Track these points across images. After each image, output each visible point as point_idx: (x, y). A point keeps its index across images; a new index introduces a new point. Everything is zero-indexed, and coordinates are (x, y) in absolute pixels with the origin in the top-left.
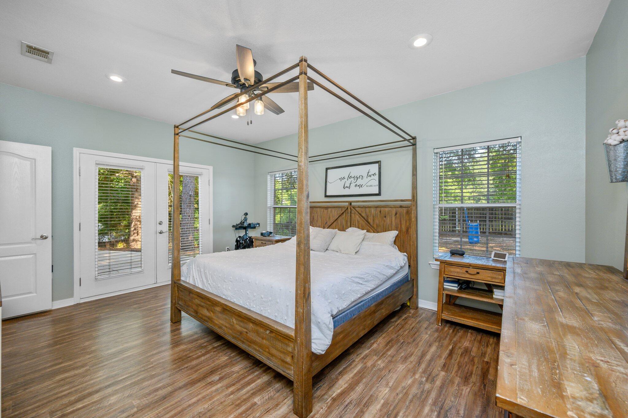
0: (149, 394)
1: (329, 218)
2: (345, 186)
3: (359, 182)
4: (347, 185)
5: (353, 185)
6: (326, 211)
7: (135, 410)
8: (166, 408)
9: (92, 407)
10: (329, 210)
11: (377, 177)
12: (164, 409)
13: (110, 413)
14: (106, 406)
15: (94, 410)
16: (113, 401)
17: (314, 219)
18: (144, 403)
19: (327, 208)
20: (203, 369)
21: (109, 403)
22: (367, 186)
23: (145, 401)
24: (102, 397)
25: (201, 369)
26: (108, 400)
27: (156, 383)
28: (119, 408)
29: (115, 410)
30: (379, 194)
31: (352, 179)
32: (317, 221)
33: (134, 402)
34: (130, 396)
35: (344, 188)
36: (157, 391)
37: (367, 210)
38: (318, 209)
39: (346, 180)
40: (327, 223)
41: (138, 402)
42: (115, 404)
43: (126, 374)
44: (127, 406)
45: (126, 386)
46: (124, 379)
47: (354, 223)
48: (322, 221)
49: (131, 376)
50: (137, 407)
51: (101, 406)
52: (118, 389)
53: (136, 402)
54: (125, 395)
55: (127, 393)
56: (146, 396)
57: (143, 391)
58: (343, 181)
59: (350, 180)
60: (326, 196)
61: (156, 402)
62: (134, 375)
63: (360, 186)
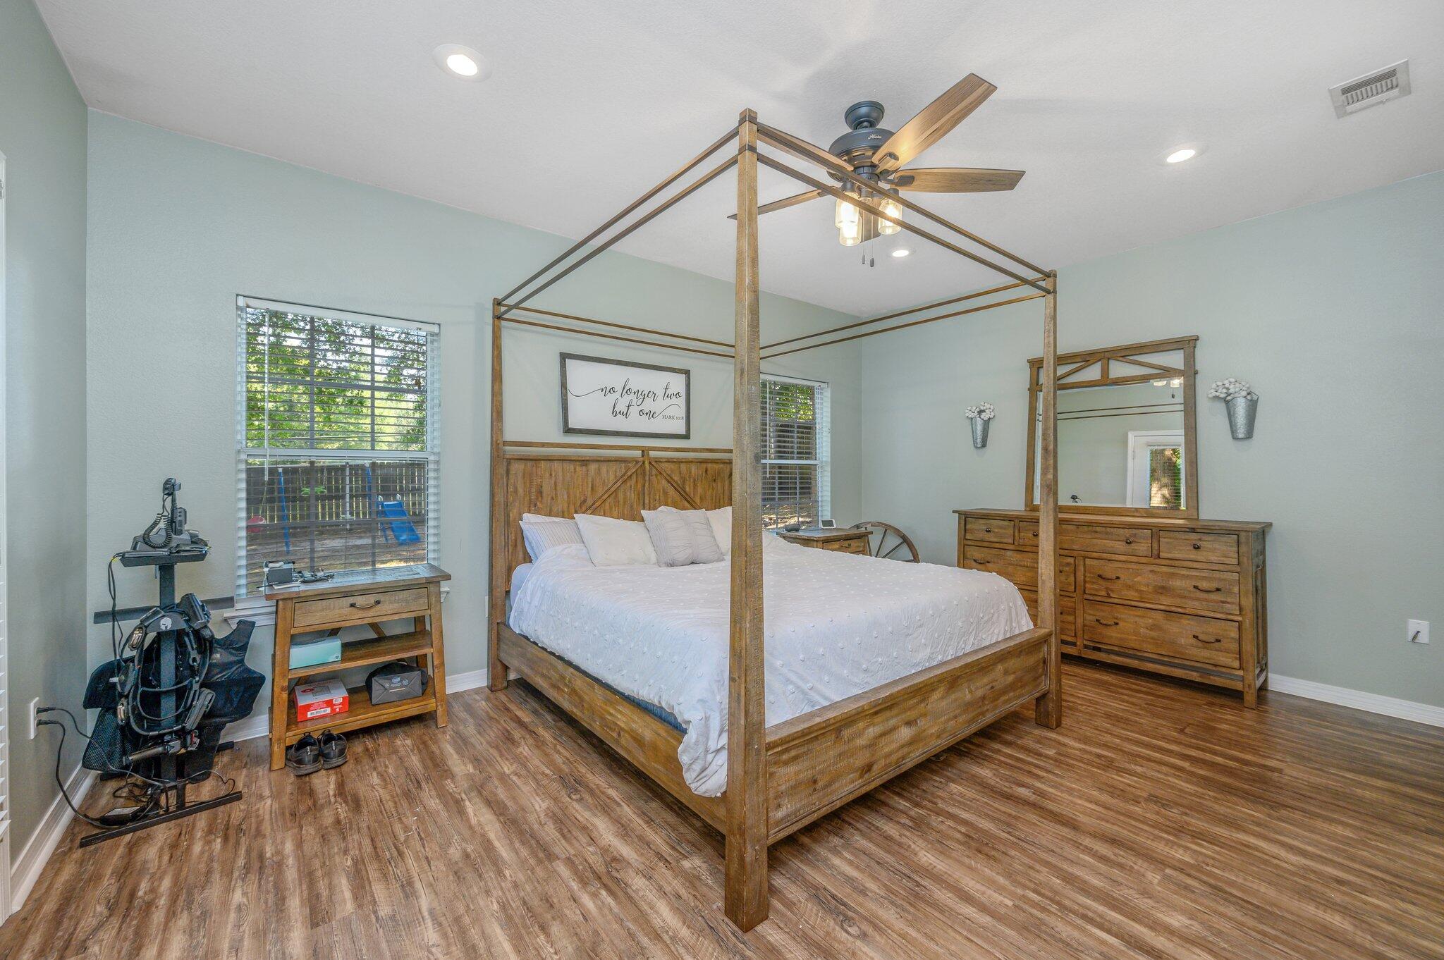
0: (1121, 866)
1: (592, 488)
2: (617, 409)
3: (648, 405)
4: (621, 407)
5: (634, 411)
6: (580, 470)
7: (1168, 871)
8: (1134, 833)
9: (1224, 949)
10: (593, 467)
11: (682, 401)
12: (1138, 835)
13: (1207, 907)
14: (1201, 923)
15: (1227, 942)
16: (1180, 918)
17: (541, 493)
18: (1145, 865)
19: (585, 462)
20: (1003, 809)
21: (1189, 922)
22: (664, 417)
23: (1140, 865)
24: (1188, 945)
25: (1005, 812)
26: (1184, 930)
27: (1084, 865)
28: (1185, 897)
29: (1195, 901)
30: (687, 437)
31: (632, 396)
32: (552, 498)
33: (1156, 881)
34: (1146, 893)
35: (614, 413)
36: (1105, 856)
37: (683, 467)
38: (556, 465)
39: (617, 395)
40: (585, 501)
41: (1149, 875)
42: (1183, 911)
43: (1091, 935)
44: (1172, 887)
45: (1127, 917)
46: (1109, 932)
47: (657, 498)
48: (568, 497)
49: (1091, 921)
50: (1163, 870)
51: (1208, 934)
52: (1146, 926)
53: (1154, 877)
54: (1153, 904)
55: (1144, 903)
56: (1128, 868)
57: (1120, 879)
58: (612, 398)
59: (627, 398)
60: (568, 430)
61: (1131, 849)
62: (1084, 917)
63: (651, 415)
